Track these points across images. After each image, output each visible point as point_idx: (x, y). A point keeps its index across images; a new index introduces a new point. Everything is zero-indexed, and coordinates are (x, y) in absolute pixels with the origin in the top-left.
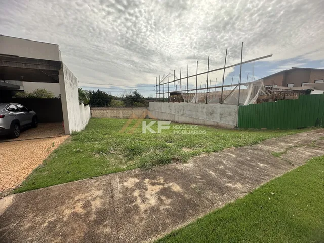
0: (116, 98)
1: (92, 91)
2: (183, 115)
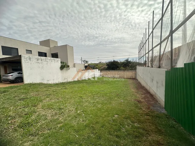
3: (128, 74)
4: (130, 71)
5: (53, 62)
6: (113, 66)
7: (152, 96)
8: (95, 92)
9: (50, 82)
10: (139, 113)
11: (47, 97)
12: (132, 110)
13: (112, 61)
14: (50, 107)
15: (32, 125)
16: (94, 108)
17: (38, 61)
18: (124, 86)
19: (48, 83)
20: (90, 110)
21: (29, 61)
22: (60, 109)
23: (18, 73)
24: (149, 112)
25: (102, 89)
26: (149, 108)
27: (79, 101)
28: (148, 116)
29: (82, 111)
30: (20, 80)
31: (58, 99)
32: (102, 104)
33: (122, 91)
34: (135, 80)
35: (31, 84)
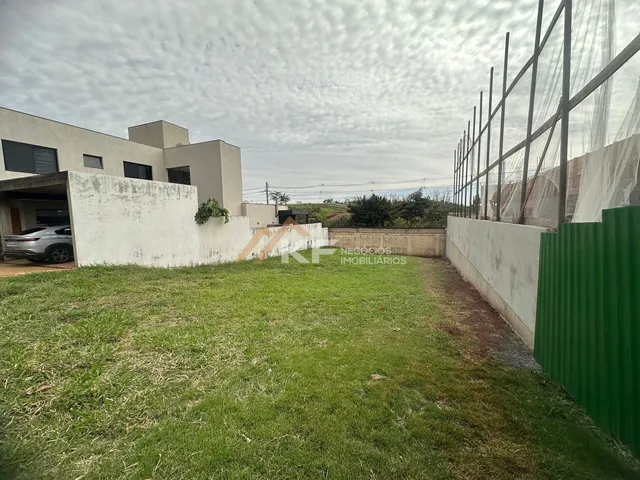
3: (420, 240)
4: (426, 230)
5: (174, 197)
6: (370, 214)
7: (494, 313)
8: (310, 297)
9: (164, 263)
10: (451, 370)
11: (152, 313)
12: (428, 359)
13: (368, 196)
14: (161, 345)
15: (102, 401)
16: (307, 350)
17: (124, 194)
18: (405, 279)
19: (156, 266)
20: (293, 356)
21: (93, 192)
22: (193, 350)
23: (58, 232)
24: (484, 365)
25: (334, 289)
26: (483, 354)
27: (255, 325)
28: (480, 378)
29: (267, 361)
30: (63, 253)
31: (187, 320)
32: (332, 337)
33: (397, 296)
34: (440, 263)
35: (98, 267)
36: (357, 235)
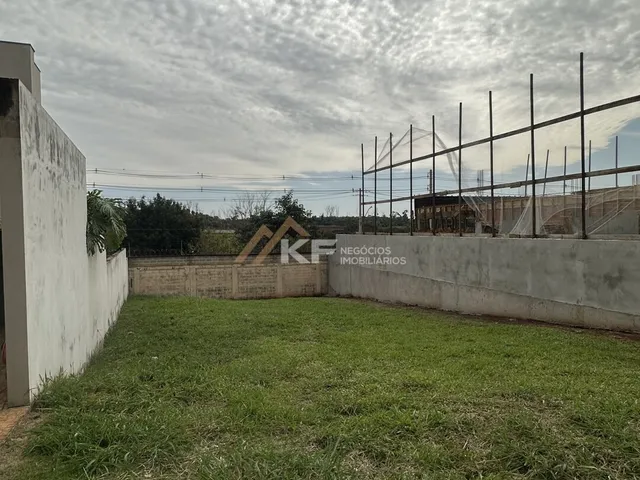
0: (215, 223)
1: (138, 200)
2: (478, 284)
36: (189, 270)
